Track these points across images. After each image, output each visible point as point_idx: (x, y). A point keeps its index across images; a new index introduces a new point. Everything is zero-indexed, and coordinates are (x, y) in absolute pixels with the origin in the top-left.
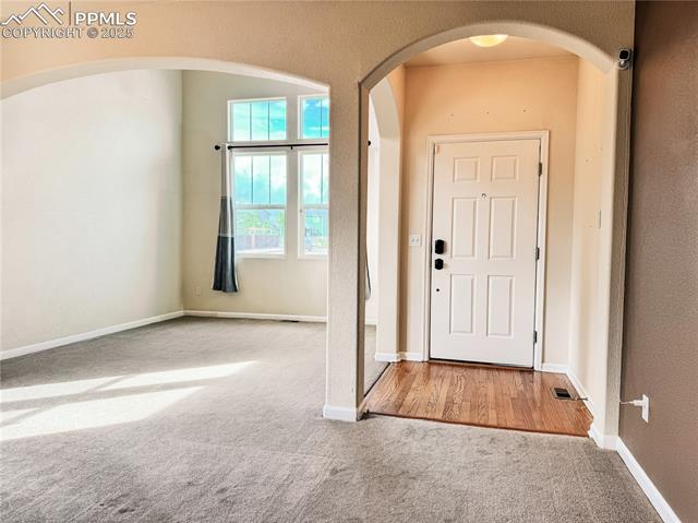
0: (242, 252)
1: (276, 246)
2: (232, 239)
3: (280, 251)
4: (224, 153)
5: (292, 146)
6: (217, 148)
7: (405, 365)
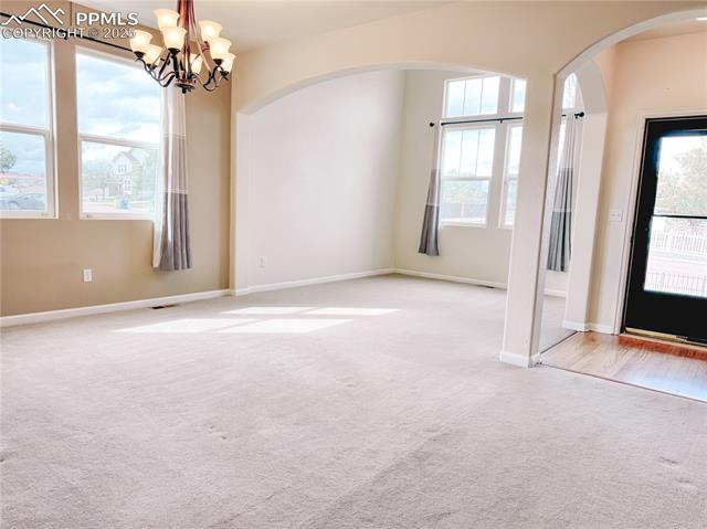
0: (446, 220)
1: (478, 215)
2: (438, 208)
3: (481, 220)
4: (437, 128)
5: (501, 120)
6: (432, 125)
7: (591, 335)
